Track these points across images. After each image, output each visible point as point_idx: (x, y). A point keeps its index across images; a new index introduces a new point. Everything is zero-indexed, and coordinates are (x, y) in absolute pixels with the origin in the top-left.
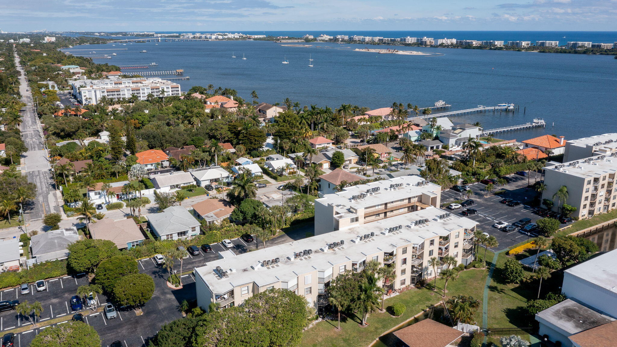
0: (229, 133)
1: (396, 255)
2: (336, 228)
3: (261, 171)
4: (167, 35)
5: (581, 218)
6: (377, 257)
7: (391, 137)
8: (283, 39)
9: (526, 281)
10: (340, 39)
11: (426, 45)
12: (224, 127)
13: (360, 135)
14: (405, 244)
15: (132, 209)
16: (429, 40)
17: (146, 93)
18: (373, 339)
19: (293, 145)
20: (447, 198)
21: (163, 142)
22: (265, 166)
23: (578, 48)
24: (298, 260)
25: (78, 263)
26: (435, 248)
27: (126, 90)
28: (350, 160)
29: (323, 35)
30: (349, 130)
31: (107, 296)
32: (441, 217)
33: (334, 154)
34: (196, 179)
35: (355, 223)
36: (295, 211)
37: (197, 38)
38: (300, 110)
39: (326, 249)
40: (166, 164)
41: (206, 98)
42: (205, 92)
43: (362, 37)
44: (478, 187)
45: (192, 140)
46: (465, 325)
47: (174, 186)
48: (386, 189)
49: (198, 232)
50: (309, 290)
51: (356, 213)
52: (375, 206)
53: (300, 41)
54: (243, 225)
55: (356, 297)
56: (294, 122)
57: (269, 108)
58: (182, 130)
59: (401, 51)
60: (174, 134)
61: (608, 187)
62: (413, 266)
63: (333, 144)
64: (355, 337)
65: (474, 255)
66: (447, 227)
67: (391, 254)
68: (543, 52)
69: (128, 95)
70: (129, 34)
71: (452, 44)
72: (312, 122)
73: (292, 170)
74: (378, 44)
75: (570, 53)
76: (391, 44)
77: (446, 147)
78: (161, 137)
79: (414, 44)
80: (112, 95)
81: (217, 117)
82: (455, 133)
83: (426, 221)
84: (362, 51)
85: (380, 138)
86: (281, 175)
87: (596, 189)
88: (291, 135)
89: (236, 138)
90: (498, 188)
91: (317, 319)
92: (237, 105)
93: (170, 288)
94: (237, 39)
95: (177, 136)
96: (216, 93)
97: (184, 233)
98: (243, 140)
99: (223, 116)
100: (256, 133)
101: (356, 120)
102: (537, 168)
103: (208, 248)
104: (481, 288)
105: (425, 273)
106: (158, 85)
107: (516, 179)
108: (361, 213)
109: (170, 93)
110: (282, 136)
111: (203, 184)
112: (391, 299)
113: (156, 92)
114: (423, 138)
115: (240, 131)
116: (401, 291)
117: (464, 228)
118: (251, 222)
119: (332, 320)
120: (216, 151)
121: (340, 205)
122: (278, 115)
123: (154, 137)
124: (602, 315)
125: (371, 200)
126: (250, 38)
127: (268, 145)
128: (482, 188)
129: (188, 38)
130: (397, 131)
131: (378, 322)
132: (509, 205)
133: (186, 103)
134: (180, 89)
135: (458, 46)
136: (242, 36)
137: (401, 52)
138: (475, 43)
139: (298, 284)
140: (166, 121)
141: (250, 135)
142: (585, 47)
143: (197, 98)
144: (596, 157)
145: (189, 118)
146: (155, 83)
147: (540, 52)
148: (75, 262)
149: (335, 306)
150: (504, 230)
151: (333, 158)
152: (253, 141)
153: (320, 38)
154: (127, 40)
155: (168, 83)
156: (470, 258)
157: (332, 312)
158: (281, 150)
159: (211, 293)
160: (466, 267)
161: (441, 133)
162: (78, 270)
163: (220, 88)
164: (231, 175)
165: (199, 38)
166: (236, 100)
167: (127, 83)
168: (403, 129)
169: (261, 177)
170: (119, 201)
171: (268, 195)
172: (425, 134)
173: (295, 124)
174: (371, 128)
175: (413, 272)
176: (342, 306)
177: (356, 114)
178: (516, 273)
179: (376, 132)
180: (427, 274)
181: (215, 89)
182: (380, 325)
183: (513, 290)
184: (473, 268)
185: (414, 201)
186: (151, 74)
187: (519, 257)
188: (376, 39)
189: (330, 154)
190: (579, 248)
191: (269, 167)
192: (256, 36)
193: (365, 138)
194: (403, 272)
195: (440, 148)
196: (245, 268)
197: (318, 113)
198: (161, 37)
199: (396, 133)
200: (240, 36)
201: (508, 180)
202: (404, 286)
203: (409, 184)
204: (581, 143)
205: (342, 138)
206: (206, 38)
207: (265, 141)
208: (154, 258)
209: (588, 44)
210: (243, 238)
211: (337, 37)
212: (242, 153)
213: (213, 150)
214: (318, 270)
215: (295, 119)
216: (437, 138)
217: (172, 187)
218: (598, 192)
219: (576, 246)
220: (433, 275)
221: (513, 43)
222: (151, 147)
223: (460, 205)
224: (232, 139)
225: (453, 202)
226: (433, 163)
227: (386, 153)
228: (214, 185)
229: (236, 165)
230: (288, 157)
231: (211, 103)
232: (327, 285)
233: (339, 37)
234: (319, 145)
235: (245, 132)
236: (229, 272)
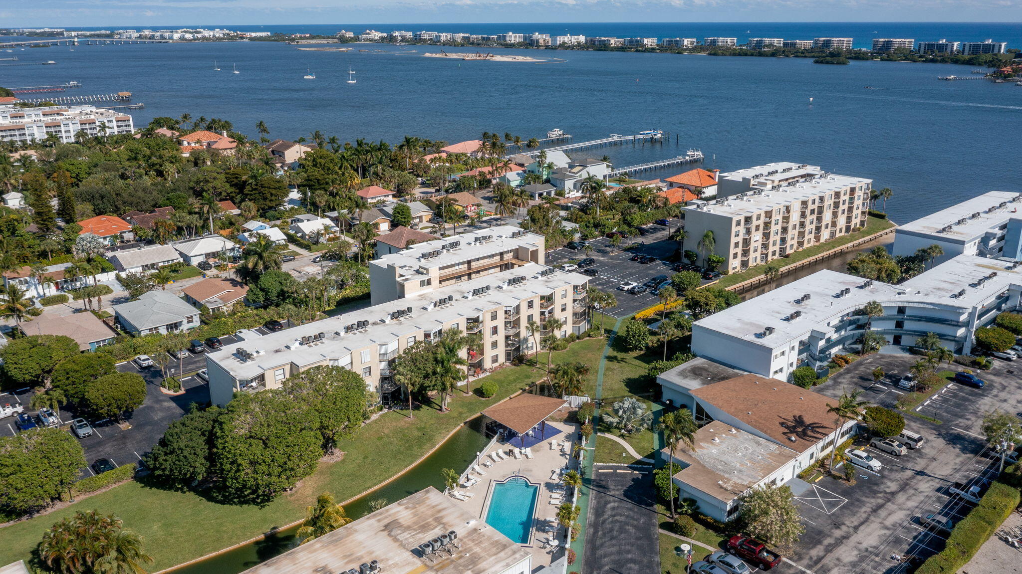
0: (228, 185)
1: (482, 322)
2: (402, 295)
3: (285, 237)
4: (88, 33)
5: (731, 272)
6: (458, 324)
7: (480, 182)
8: (301, 38)
9: (652, 346)
10: (399, 38)
11: (538, 46)
12: (218, 176)
13: (435, 182)
14: (493, 307)
15: (86, 300)
16: (542, 37)
17: (72, 131)
18: (456, 426)
19: (332, 199)
20: (559, 259)
21: (119, 203)
22: (290, 231)
23: (764, 47)
24: (350, 334)
25: (21, 369)
26: (536, 312)
27: (35, 127)
28: (420, 217)
29: (370, 30)
30: (418, 176)
31: (71, 412)
32: (543, 273)
33: (395, 209)
34: (181, 254)
35: (426, 287)
36: (342, 286)
37: (146, 37)
38: (339, 147)
39: (388, 320)
40: (129, 236)
41: (181, 136)
42: (177, 126)
43: (435, 34)
44: (603, 243)
45: (167, 199)
46: (572, 398)
47: (146, 266)
48: (469, 244)
49: (196, 323)
50: (368, 370)
51: (427, 273)
52: (453, 266)
53: (330, 41)
54: (265, 307)
55: (430, 371)
56: (331, 165)
57: (288, 147)
58: (149, 184)
59: (499, 56)
60: (136, 191)
61: (764, 229)
62: (507, 338)
63: (394, 196)
64: (432, 424)
65: (589, 321)
66: (550, 285)
67: (476, 320)
68: (715, 54)
69: (40, 135)
70: (14, 32)
71: (579, 44)
72: (359, 165)
73: (331, 235)
74: (462, 45)
75: (752, 55)
76: (482, 45)
77: (560, 194)
78: (115, 196)
79: (520, 45)
80: (11, 136)
81: (204, 162)
82: (573, 173)
83: (523, 278)
84: (437, 56)
85: (463, 183)
86: (317, 243)
87: (748, 231)
88: (327, 183)
89: (239, 194)
90: (630, 243)
91: (381, 409)
92: (235, 145)
93: (166, 395)
94: (219, 39)
95: (140, 194)
96: (196, 127)
97: (175, 326)
98: (251, 195)
99: (213, 162)
100: (272, 183)
101: (427, 161)
102: (680, 212)
103: (217, 342)
104: (596, 359)
105: (524, 347)
106: (92, 117)
107: (655, 230)
108: (434, 273)
109: (115, 130)
110: (314, 185)
111: (195, 262)
112: (480, 380)
113: (91, 129)
114: (527, 182)
115: (245, 182)
116: (492, 370)
117: (573, 284)
118: (277, 303)
119: (402, 409)
120: (210, 211)
121: (405, 266)
122: (303, 156)
123: (102, 197)
124: (735, 370)
125: (447, 258)
126: (242, 38)
127: (291, 201)
128: (607, 243)
129: (130, 38)
130: (490, 173)
131: (462, 406)
132: (642, 263)
133: (148, 144)
134: (131, 123)
135: (588, 47)
136: (228, 35)
137: (498, 58)
138: (613, 42)
139: (351, 363)
140: (118, 170)
141: (262, 186)
142: (774, 46)
143: (165, 136)
144: (752, 193)
145: (158, 167)
146: (86, 114)
147: (710, 54)
148: (15, 368)
149: (404, 384)
150: (632, 292)
151: (394, 214)
152: (269, 195)
153: (364, 36)
154: (12, 43)
155: (108, 114)
156: (584, 326)
157: (402, 401)
158: (314, 208)
159: (233, 379)
160: (578, 338)
161: (553, 173)
162: (21, 380)
163: (202, 119)
164: (238, 246)
165: (150, 38)
166: (232, 137)
167: (33, 115)
168: (497, 170)
169: (285, 247)
170: (59, 293)
171: (299, 269)
172: (530, 176)
173: (332, 168)
174: (450, 171)
175: (507, 345)
176: (413, 385)
177: (427, 153)
178: (639, 336)
179: (457, 176)
180: (527, 347)
181: (193, 120)
182: (465, 410)
183: (636, 358)
184: (588, 338)
185: (508, 257)
186: (71, 100)
187: (648, 321)
188: (459, 37)
189: (389, 210)
190: (716, 300)
191: (296, 233)
192: (253, 34)
193: (442, 185)
194: (495, 345)
195: (553, 194)
196: (277, 349)
197: (367, 151)
198: (77, 36)
199: (488, 177)
200: (224, 35)
201: (642, 232)
202: (496, 365)
203: (500, 237)
204: (737, 176)
205: (406, 187)
206: (162, 37)
207: (287, 196)
208: (135, 361)
209: (778, 42)
210: (267, 327)
211: (394, 35)
212: (253, 213)
213: (206, 208)
214: (378, 343)
215: (332, 161)
216: (548, 181)
217: (145, 267)
218: (752, 235)
219: (713, 297)
220: (534, 350)
221: (670, 42)
222: (99, 212)
223: (576, 266)
224: (234, 195)
225: (566, 263)
226: (538, 211)
227: (473, 205)
228: (211, 261)
229: (244, 231)
230: (324, 217)
231: (189, 144)
232: (391, 363)
233: (397, 33)
234: (372, 198)
235: (254, 183)
236: (255, 354)
